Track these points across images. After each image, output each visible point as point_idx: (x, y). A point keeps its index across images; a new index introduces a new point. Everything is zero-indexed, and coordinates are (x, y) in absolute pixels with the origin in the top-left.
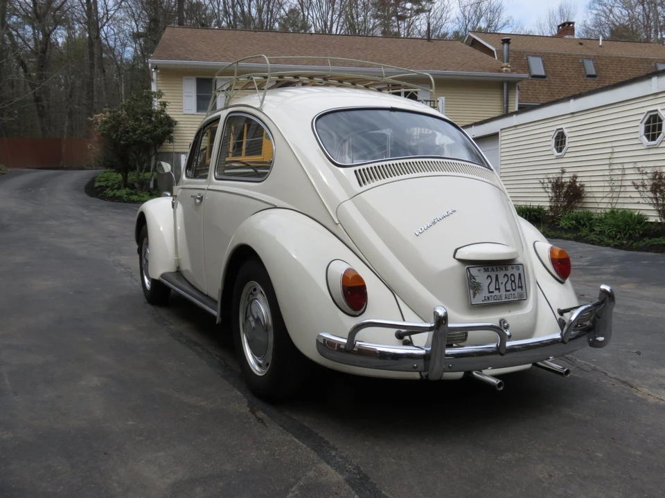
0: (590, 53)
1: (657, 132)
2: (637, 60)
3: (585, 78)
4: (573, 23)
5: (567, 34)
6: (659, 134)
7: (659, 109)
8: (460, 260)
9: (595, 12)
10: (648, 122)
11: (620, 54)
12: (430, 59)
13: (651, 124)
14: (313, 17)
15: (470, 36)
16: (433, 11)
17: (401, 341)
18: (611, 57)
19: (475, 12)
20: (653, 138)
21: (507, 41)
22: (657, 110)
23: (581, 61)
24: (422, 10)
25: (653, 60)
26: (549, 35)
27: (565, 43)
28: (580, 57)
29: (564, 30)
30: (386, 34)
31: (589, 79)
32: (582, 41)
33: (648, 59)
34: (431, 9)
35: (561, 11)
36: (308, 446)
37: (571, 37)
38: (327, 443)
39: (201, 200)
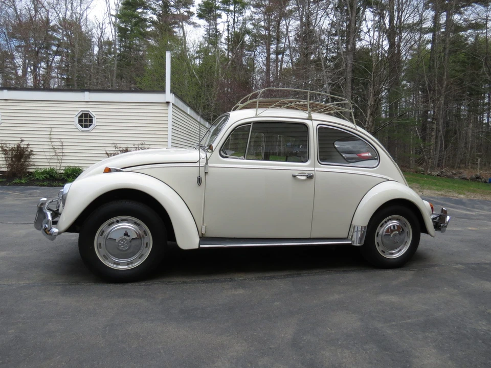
1: (88, 123)
6: (90, 125)
7: (90, 111)
10: (81, 116)
13: (83, 118)
20: (86, 127)
39: (310, 177)
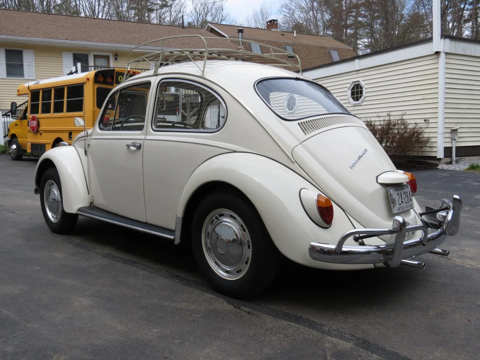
0: (289, 41)
1: (359, 95)
2: (318, 47)
3: (287, 58)
4: (277, 21)
5: (273, 28)
6: (361, 97)
7: (360, 81)
8: (381, 184)
9: (283, 13)
10: (353, 89)
11: (307, 43)
12: (188, 41)
13: (355, 90)
14: (83, 6)
15: (208, 26)
16: (173, 6)
17: (357, 243)
18: (302, 45)
19: (204, 9)
20: (357, 99)
21: (241, 31)
22: (359, 81)
23: (284, 47)
24: (166, 6)
25: (328, 47)
26: (254, 27)
27: (272, 34)
28: (283, 44)
29: (271, 25)
30: (141, 21)
31: (290, 59)
32: (283, 33)
33: (325, 47)
34: (172, 5)
35: (262, 11)
36: (304, 326)
37: (276, 30)
38: (314, 322)
39: (139, 147)
